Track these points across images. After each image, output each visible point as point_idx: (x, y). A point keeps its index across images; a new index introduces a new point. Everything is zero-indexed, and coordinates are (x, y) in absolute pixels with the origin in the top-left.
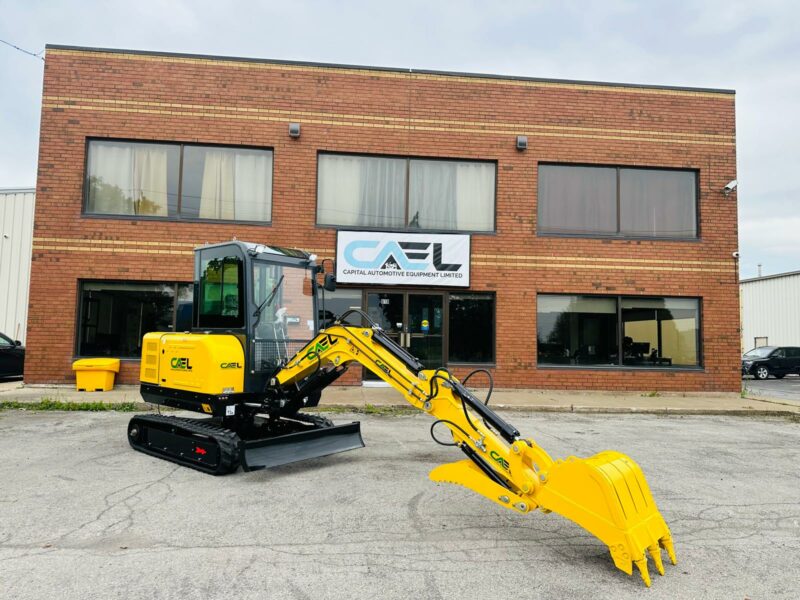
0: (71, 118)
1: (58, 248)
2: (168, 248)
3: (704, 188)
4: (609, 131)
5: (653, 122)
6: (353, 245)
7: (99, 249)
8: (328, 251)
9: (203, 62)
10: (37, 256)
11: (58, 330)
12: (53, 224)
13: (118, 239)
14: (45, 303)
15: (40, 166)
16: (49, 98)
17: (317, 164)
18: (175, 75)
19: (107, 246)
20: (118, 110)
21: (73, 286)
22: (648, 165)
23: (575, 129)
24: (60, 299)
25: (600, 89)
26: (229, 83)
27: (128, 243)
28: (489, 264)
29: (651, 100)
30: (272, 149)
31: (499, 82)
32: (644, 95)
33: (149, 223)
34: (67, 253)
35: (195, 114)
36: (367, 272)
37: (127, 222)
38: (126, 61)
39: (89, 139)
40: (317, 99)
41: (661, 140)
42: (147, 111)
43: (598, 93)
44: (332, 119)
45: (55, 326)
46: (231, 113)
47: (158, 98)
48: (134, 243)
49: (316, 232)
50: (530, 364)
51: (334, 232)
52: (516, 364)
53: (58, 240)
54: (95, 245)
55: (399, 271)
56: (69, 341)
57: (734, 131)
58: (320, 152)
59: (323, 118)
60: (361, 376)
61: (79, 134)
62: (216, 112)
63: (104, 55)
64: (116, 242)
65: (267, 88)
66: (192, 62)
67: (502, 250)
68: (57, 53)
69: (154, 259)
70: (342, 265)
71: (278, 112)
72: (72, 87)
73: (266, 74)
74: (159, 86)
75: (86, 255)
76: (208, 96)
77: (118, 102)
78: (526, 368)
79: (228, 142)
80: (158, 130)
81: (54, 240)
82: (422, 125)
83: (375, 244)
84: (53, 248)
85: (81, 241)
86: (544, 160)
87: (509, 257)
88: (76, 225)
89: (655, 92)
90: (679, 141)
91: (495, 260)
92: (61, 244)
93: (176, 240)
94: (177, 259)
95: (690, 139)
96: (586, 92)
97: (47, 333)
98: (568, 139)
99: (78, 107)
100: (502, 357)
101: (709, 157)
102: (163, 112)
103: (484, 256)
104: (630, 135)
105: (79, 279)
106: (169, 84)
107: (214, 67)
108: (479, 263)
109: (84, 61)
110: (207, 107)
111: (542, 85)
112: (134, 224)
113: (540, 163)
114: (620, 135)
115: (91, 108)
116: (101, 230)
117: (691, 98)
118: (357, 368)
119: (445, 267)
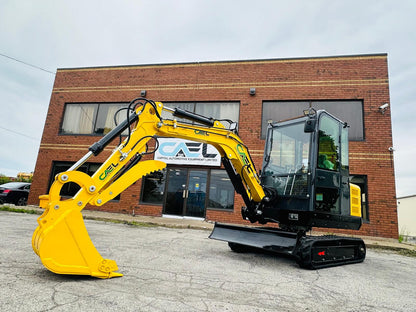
0: (61, 96)
1: (48, 148)
3: (367, 110)
4: (304, 82)
5: (331, 75)
6: (164, 144)
7: (62, 148)
8: (152, 148)
10: (41, 151)
11: (42, 182)
12: (48, 138)
13: (69, 144)
14: (40, 170)
15: (48, 115)
16: (55, 89)
18: (100, 75)
19: (65, 147)
20: (77, 91)
21: (50, 163)
22: (329, 98)
23: (284, 83)
24: (44, 169)
25: (299, 61)
26: (120, 76)
27: (72, 145)
29: (329, 63)
31: (242, 63)
32: (326, 62)
33: (81, 137)
34: (51, 150)
37: (73, 137)
38: (83, 72)
39: (66, 104)
40: (155, 79)
42: (87, 91)
43: (298, 63)
44: (161, 87)
45: (41, 180)
46: (119, 89)
47: (93, 85)
48: (74, 145)
53: (48, 144)
54: (60, 146)
55: (185, 157)
57: (387, 76)
59: (157, 87)
60: (161, 211)
61: (62, 101)
62: (113, 89)
63: (76, 70)
65: (135, 77)
66: (107, 69)
68: (60, 71)
71: (138, 86)
72: (63, 84)
73: (135, 71)
74: (93, 80)
75: (57, 150)
76: (111, 82)
77: (78, 88)
79: (116, 101)
80: (90, 98)
82: (202, 87)
83: (174, 144)
84: (46, 148)
85: (56, 145)
86: (265, 99)
88: (55, 138)
89: (333, 59)
90: (349, 85)
92: (49, 146)
93: (90, 143)
95: (357, 83)
96: (291, 63)
97: (38, 183)
98: (279, 88)
99: (64, 91)
100: (237, 206)
101: (370, 92)
102: (93, 90)
104: (317, 83)
105: (53, 161)
107: (115, 70)
109: (69, 74)
110: (110, 87)
111: (265, 62)
112: (76, 137)
113: (264, 101)
114: (311, 84)
115: (68, 91)
116: (64, 140)
117: (356, 61)
118: (160, 207)
119: (208, 156)
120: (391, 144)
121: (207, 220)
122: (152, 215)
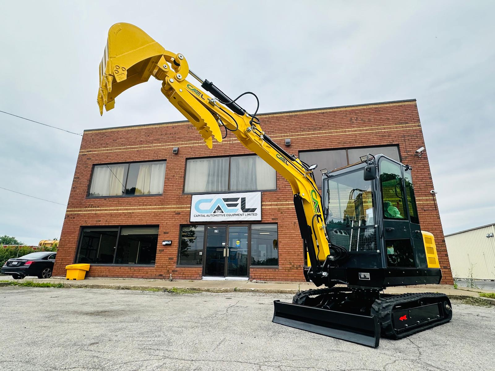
0: (89, 157)
1: (75, 213)
2: (118, 210)
3: (403, 154)
4: (339, 130)
5: (364, 123)
6: (200, 202)
7: (90, 212)
8: (188, 206)
9: (141, 127)
10: (67, 216)
11: (69, 250)
12: (74, 202)
13: (98, 207)
14: (66, 238)
15: (75, 178)
16: (82, 150)
17: (186, 165)
18: (129, 134)
19: (93, 210)
20: (106, 152)
21: (78, 229)
22: (365, 145)
23: (318, 132)
24: (72, 236)
25: (331, 110)
26: (150, 134)
27: (102, 208)
28: (272, 207)
29: (361, 111)
30: (166, 160)
31: (275, 115)
32: (357, 110)
33: (111, 199)
34: (78, 215)
35: (135, 149)
36: (206, 216)
37: (103, 199)
38: (111, 132)
39: (94, 165)
40: (187, 136)
41: (371, 131)
42: (117, 151)
43: (330, 112)
44: (194, 143)
45: (68, 248)
46: (150, 147)
47: (122, 145)
48: (104, 208)
49: (183, 196)
50: (300, 265)
51: (191, 196)
52: (291, 266)
53: (75, 209)
54: (89, 210)
55: (223, 214)
56: (73, 255)
57: (419, 120)
58: (187, 159)
59: (190, 144)
60: (201, 274)
61: (90, 163)
62: (144, 147)
63: (104, 131)
64: (97, 209)
65: (166, 134)
66: (137, 128)
67: (280, 199)
68: (88, 132)
69: (111, 215)
70: (193, 212)
71: (170, 144)
72: (90, 145)
73: (166, 128)
74: (123, 140)
75: (85, 215)
76: (141, 141)
77: (106, 149)
78: (297, 269)
79: (147, 160)
80: (120, 158)
81: (74, 209)
83: (211, 200)
84: (73, 213)
85: (84, 209)
86: (301, 149)
87: (284, 203)
88: (83, 202)
89: (365, 107)
90: (383, 131)
91: (277, 205)
92: (76, 211)
93: (121, 205)
94: (120, 215)
95: (390, 128)
96: (324, 113)
97: (64, 252)
98: (315, 137)
99: (92, 153)
100: (282, 261)
101: (404, 136)
102: (123, 150)
103: (270, 203)
104: (351, 131)
105: (80, 226)
106: (127, 139)
107: (145, 129)
108: (267, 207)
109: (97, 134)
110: (140, 146)
111: (298, 113)
112: (105, 200)
113: (300, 151)
114: (345, 132)
115: (96, 152)
116: (92, 203)
117: (387, 107)
118: (199, 269)
119: (248, 210)
120: (432, 187)
121: (251, 279)
122: (191, 278)
